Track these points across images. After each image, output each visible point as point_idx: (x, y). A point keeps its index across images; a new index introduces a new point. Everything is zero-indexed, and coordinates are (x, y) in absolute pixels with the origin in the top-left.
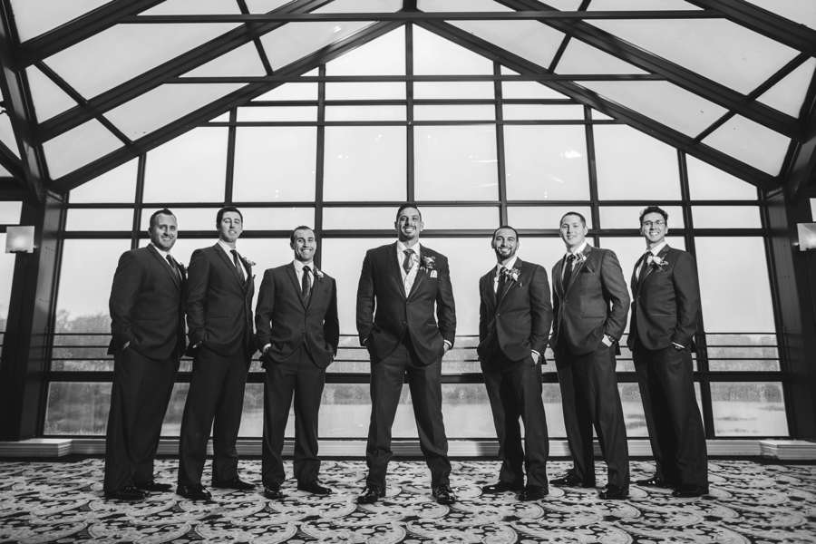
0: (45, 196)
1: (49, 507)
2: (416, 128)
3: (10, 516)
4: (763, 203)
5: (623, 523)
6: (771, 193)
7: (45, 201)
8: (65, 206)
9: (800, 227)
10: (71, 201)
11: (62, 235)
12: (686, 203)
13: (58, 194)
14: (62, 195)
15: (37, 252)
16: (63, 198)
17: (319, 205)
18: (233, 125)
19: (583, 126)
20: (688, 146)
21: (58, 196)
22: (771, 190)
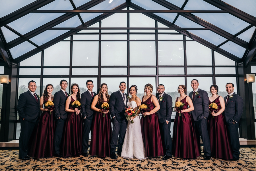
0: (11, 64)
1: (19, 163)
2: (130, 42)
3: (8, 167)
4: (237, 67)
5: (192, 166)
6: (239, 64)
7: (11, 66)
8: (19, 67)
9: (247, 75)
10: (20, 65)
11: (18, 77)
12: (213, 67)
13: (16, 63)
14: (17, 64)
15: (10, 83)
16: (18, 65)
17: (100, 67)
18: (72, 41)
19: (183, 42)
20: (215, 48)
21: (16, 64)
22: (239, 63)
